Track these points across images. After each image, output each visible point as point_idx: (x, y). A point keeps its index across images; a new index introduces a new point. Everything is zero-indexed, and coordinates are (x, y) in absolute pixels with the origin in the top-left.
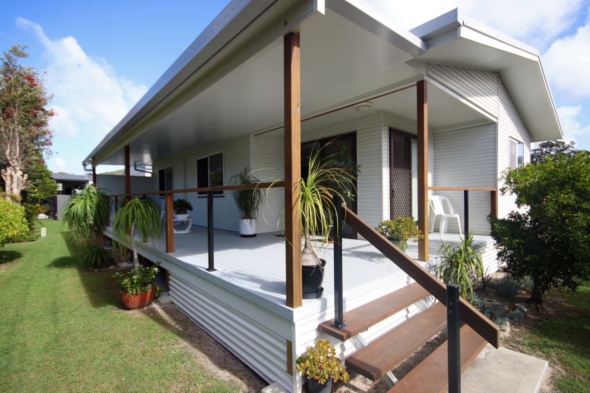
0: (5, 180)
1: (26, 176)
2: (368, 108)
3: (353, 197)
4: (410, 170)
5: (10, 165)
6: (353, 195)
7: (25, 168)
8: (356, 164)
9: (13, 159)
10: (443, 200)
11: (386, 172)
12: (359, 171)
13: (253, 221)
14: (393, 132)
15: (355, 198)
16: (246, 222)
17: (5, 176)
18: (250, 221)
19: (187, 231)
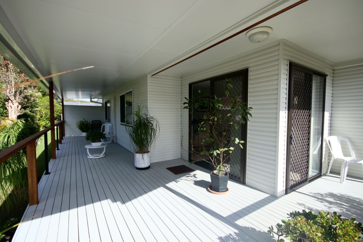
0: (8, 109)
1: (20, 106)
2: (265, 36)
3: (242, 144)
4: (310, 111)
5: (10, 99)
6: (242, 142)
7: (21, 101)
8: (246, 105)
9: (11, 95)
10: (341, 141)
11: (283, 115)
12: (250, 115)
13: (146, 155)
14: (293, 67)
15: (245, 145)
16: (138, 156)
17: (8, 106)
18: (142, 155)
19: (102, 155)
